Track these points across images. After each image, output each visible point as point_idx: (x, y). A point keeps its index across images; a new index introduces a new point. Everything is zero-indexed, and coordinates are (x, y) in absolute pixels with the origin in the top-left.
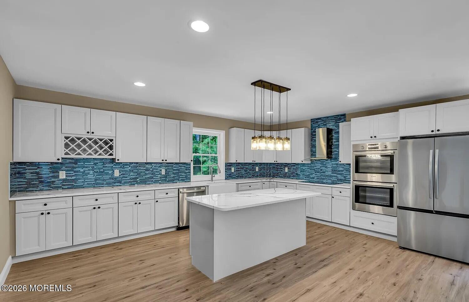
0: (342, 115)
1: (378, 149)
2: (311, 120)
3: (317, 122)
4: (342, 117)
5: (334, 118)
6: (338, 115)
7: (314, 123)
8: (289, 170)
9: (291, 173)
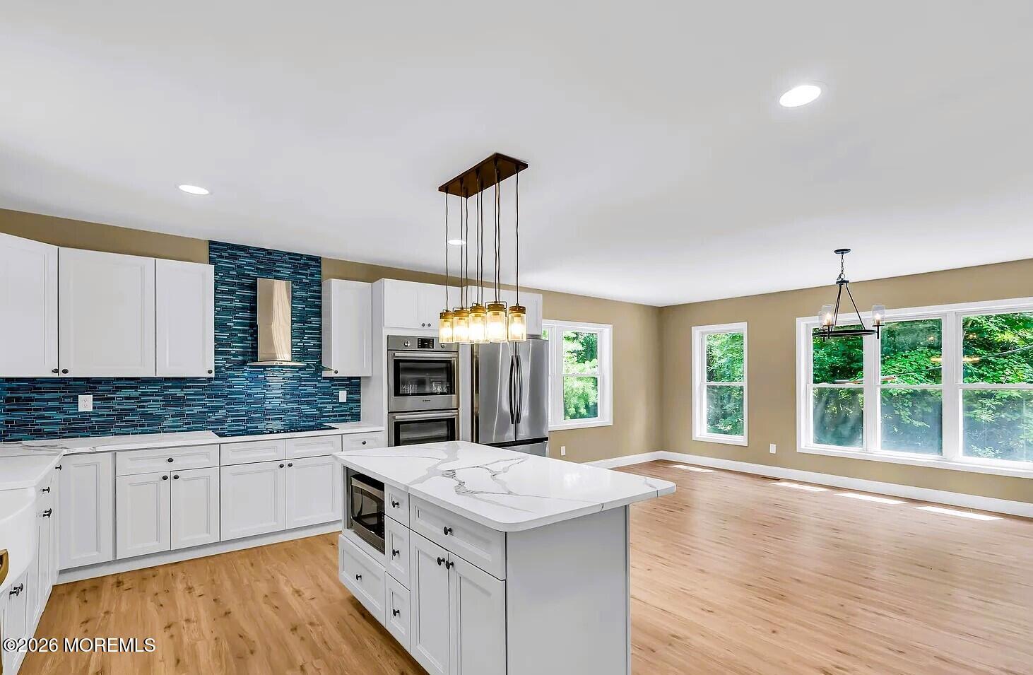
1: (432, 350)
2: (211, 243)
3: (235, 257)
4: (310, 262)
5: (290, 259)
6: (301, 255)
7: (220, 257)
8: (99, 403)
9: (116, 413)
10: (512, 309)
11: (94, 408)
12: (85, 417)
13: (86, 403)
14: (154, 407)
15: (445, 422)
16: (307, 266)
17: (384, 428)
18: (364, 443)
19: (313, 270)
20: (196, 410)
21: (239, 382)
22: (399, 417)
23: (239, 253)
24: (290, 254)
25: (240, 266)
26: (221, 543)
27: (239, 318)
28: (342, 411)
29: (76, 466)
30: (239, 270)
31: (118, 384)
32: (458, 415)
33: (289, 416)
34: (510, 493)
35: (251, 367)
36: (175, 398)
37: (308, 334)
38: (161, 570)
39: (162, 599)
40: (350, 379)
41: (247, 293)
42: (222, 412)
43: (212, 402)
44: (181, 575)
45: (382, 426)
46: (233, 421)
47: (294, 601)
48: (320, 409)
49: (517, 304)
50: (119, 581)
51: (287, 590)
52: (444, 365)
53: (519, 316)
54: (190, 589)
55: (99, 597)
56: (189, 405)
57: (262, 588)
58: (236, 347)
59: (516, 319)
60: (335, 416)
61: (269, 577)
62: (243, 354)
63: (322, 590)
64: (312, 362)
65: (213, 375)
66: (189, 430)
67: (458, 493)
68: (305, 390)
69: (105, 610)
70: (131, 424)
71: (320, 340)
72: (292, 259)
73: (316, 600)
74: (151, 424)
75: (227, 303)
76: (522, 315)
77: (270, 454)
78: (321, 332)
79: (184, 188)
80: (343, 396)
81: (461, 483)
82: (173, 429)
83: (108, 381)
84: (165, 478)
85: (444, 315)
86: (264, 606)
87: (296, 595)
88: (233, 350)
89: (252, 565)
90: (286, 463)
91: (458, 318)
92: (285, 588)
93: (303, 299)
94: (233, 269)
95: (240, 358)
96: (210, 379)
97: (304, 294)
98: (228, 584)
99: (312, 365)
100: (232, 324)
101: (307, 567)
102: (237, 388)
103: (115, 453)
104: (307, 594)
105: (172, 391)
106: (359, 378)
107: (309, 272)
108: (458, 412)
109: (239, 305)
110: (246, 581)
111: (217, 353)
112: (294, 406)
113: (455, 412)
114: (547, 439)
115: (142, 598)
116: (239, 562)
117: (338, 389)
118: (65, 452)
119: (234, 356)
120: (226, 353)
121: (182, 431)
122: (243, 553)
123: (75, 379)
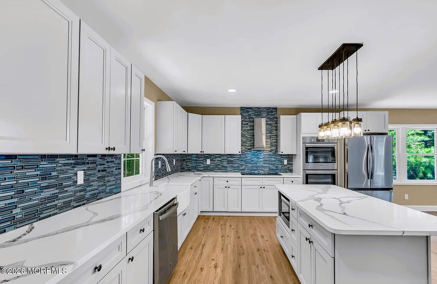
0: (273, 108)
1: (324, 142)
2: (241, 108)
3: (248, 112)
4: (273, 110)
5: (266, 110)
6: (270, 108)
7: (243, 112)
8: (212, 162)
9: (215, 165)
10: (354, 120)
11: (210, 163)
12: (208, 166)
13: (208, 162)
14: (225, 164)
15: (330, 176)
16: (272, 112)
17: (301, 176)
18: (292, 182)
19: (274, 113)
20: (236, 165)
21: (249, 155)
22: (308, 172)
23: (249, 110)
24: (265, 108)
25: (250, 115)
26: (241, 212)
27: (249, 133)
28: (285, 168)
29: (205, 180)
30: (249, 116)
31: (216, 156)
32: (337, 173)
33: (266, 169)
34: (345, 214)
35: (253, 150)
36: (231, 161)
37: (272, 137)
38: (225, 217)
39: (223, 227)
40: (288, 155)
41: (252, 124)
42: (244, 167)
43: (241, 163)
44: (229, 221)
45: (300, 175)
46: (247, 170)
47: (260, 239)
48: (277, 167)
49: (357, 117)
50: (214, 218)
51: (259, 235)
52: (330, 149)
53: (358, 123)
54: (231, 226)
55: (208, 222)
56: (234, 163)
57: (251, 231)
58: (248, 143)
59: (356, 125)
60: (283, 170)
61: (254, 228)
62: (251, 146)
63: (271, 238)
64: (274, 148)
65: (240, 153)
66: (235, 172)
67: (316, 209)
68: (271, 159)
69: (209, 226)
70: (219, 169)
71: (277, 140)
72: (267, 110)
73: (268, 241)
74: (224, 169)
75: (246, 128)
76: (360, 123)
77: (257, 183)
78: (277, 137)
79: (230, 91)
80: (286, 162)
81: (322, 205)
82: (230, 171)
83: (213, 155)
84: (226, 187)
85: (320, 126)
86: (250, 238)
87: (262, 237)
88: (247, 145)
89: (250, 222)
90: (263, 187)
91: (326, 127)
92: (259, 234)
93: (271, 124)
94: (248, 116)
95: (250, 147)
96: (240, 155)
97: (271, 122)
98: (241, 227)
99: (274, 150)
100: (247, 135)
101: (268, 227)
102: (249, 158)
103: (213, 177)
104: (265, 238)
105: (230, 159)
106: (292, 155)
107: (273, 114)
108: (337, 171)
109: (249, 128)
110: (247, 228)
111: (242, 145)
112: (268, 165)
113: (336, 171)
114: (392, 189)
115: (218, 225)
116: (246, 220)
117: (283, 159)
118: (202, 176)
119: (248, 146)
120: (245, 146)
121: (232, 172)
122: (248, 217)
123: (206, 154)
